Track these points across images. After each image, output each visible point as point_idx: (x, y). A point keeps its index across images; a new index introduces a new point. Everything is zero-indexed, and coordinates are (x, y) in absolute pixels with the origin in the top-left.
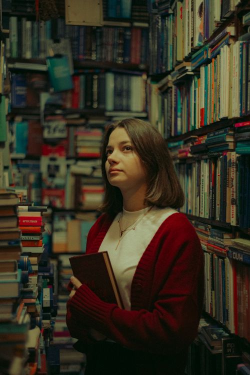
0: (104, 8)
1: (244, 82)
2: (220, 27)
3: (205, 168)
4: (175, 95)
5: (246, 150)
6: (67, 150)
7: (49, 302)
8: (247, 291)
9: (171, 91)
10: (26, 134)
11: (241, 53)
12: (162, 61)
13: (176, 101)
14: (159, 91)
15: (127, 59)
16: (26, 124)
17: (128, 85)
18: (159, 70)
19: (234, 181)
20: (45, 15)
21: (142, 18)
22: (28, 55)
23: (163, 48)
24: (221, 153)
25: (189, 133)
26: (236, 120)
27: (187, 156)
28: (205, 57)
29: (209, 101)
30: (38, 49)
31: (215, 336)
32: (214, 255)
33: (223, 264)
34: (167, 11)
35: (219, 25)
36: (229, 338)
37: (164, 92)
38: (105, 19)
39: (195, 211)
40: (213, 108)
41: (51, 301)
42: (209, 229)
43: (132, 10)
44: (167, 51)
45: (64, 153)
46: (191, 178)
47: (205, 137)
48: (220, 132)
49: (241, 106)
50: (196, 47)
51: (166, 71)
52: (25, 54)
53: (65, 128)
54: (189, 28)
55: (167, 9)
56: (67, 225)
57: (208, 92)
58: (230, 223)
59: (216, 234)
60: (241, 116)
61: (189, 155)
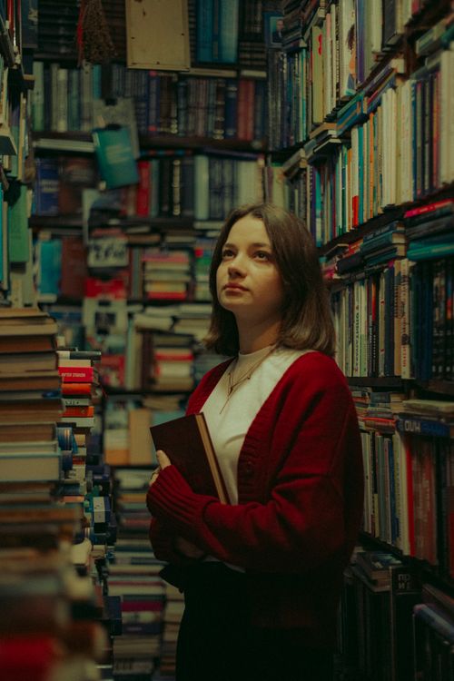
0: (191, 40)
1: (419, 144)
2: (382, 61)
3: (361, 293)
4: (311, 181)
5: (423, 252)
6: (129, 289)
7: (103, 516)
8: (428, 482)
9: (305, 175)
10: (57, 260)
11: (413, 99)
12: (289, 127)
13: (313, 191)
14: (285, 178)
15: (231, 132)
16: (57, 243)
17: (233, 175)
18: (285, 143)
19: (406, 306)
20: (93, 52)
21: (255, 63)
22: (62, 126)
23: (291, 106)
24: (385, 265)
25: (334, 240)
26: (408, 206)
27: (332, 278)
28: (359, 112)
29: (365, 183)
30: (78, 116)
31: (378, 565)
32: (377, 433)
33: (391, 445)
34: (298, 44)
35: (380, 59)
36: (402, 566)
37: (294, 177)
38: (193, 65)
39: (346, 368)
40: (372, 194)
41: (106, 513)
42: (369, 394)
43: (239, 50)
44: (298, 111)
45: (122, 293)
46: (339, 317)
47: (361, 243)
48: (383, 231)
49: (415, 183)
50: (345, 97)
51: (297, 144)
52: (57, 124)
53: (124, 249)
54: (332, 69)
55: (298, 39)
56: (128, 417)
57: (363, 169)
58: (400, 377)
59: (379, 398)
60: (415, 199)
61: (335, 276)
